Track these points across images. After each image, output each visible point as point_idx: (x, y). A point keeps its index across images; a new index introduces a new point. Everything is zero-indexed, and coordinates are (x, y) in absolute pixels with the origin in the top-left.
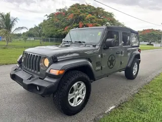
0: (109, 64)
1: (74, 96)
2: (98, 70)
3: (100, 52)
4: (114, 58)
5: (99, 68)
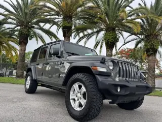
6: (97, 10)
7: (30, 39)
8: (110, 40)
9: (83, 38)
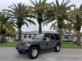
0: (46, 45)
3: (43, 41)
4: (48, 43)
5: (42, 46)
7: (23, 25)
8: (60, 24)
9: (46, 23)
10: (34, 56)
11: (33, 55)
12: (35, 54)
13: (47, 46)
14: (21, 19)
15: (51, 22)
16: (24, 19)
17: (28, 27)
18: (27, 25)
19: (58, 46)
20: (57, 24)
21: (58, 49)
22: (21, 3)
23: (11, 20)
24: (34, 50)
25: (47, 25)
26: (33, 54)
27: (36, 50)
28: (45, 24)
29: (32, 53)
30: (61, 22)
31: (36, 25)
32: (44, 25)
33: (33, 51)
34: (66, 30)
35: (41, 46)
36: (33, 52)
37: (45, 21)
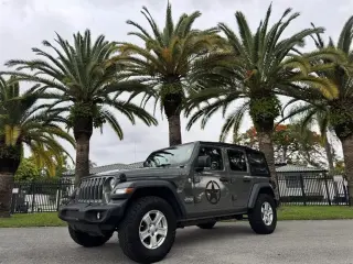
1: (150, 234)
2: (190, 203)
3: (190, 176)
4: (216, 187)
5: (192, 199)
6: (237, 60)
7: (96, 126)
8: (265, 115)
9: (200, 113)
10: (150, 247)
11: (148, 240)
12: (159, 237)
13: (214, 201)
14: (89, 100)
15: (221, 109)
16: (100, 101)
17: (121, 136)
18: (116, 127)
19: (266, 204)
20: (251, 113)
21: (268, 218)
22: (88, 33)
23: (46, 108)
24: (153, 216)
25: (204, 123)
26: (143, 235)
27: (159, 215)
28: (194, 119)
29: (143, 229)
30: (265, 103)
31: (156, 123)
32: (190, 125)
33: (146, 217)
34: (288, 153)
35: (187, 199)
36: (144, 224)
37: (193, 107)
